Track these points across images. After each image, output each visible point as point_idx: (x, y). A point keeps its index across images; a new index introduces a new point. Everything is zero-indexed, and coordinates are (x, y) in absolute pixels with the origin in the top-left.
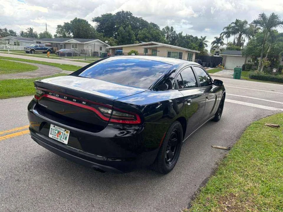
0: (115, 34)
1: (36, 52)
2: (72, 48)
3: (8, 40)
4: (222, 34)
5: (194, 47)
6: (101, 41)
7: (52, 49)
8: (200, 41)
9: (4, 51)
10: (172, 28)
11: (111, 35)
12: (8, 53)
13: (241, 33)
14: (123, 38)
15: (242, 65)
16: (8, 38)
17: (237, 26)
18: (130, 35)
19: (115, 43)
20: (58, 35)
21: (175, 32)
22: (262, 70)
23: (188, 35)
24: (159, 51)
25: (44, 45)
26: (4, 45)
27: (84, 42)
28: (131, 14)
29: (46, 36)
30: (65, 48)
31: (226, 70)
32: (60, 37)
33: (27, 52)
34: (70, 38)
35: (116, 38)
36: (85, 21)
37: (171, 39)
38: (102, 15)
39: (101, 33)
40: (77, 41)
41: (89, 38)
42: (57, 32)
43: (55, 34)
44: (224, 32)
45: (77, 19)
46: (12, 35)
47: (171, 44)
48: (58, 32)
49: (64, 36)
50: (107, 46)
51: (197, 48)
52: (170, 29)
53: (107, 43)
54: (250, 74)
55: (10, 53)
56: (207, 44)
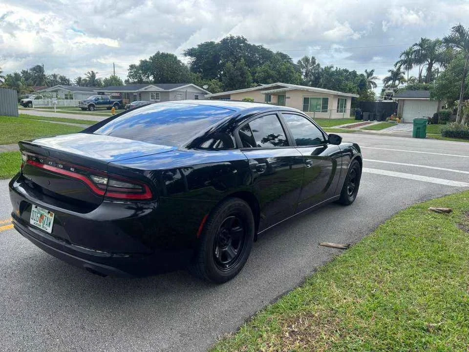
0: (220, 75)
1: (96, 108)
2: (152, 98)
3: (56, 91)
4: (398, 65)
5: (351, 89)
6: (197, 87)
7: (121, 102)
8: (361, 79)
9: (49, 108)
10: (313, 58)
11: (214, 76)
12: (54, 112)
13: (431, 61)
14: (231, 79)
15: (433, 114)
16: (56, 89)
17: (424, 50)
18: (243, 74)
19: (220, 88)
20: (131, 80)
21: (318, 65)
22: (463, 121)
23: (340, 69)
24: (289, 98)
25: (109, 97)
26: (50, 99)
27: (168, 89)
28: (245, 40)
29: (113, 82)
30: (140, 100)
31: (404, 124)
32: (134, 83)
33: (84, 109)
34: (148, 83)
35: (221, 80)
36: (172, 56)
37: (312, 77)
38: (199, 45)
39: (198, 73)
40: (159, 88)
41: (179, 83)
42: (129, 76)
43: (127, 78)
44: (402, 61)
45: (160, 54)
46: (63, 84)
47: (312, 86)
48: (131, 75)
49: (141, 82)
50: (207, 94)
51: (355, 90)
52: (311, 61)
53: (207, 89)
54: (442, 130)
55: (57, 112)
56: (376, 83)
